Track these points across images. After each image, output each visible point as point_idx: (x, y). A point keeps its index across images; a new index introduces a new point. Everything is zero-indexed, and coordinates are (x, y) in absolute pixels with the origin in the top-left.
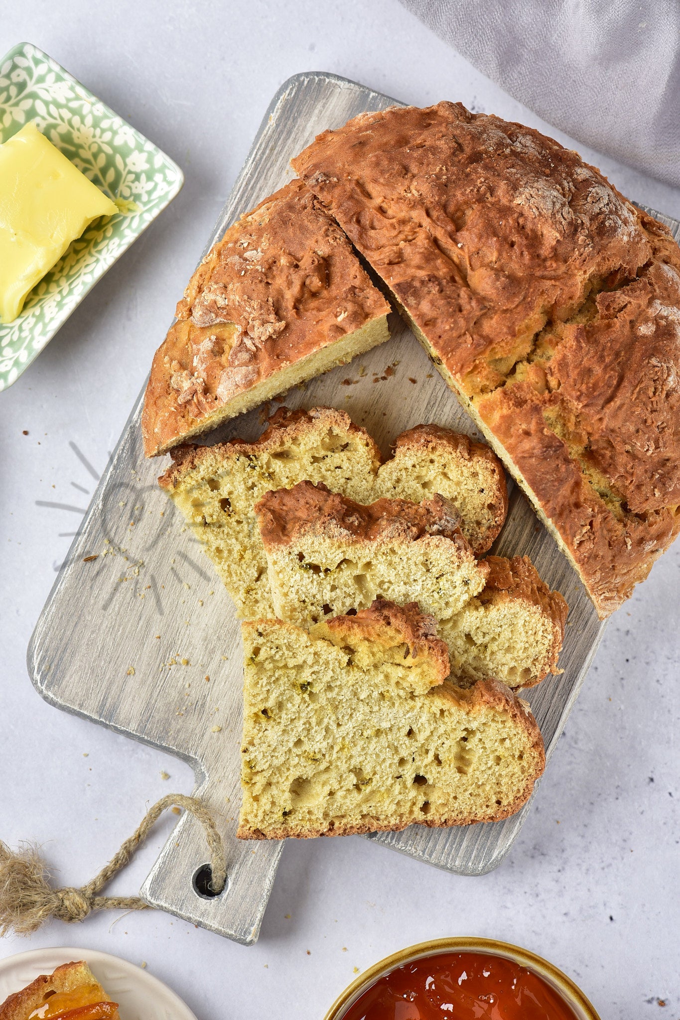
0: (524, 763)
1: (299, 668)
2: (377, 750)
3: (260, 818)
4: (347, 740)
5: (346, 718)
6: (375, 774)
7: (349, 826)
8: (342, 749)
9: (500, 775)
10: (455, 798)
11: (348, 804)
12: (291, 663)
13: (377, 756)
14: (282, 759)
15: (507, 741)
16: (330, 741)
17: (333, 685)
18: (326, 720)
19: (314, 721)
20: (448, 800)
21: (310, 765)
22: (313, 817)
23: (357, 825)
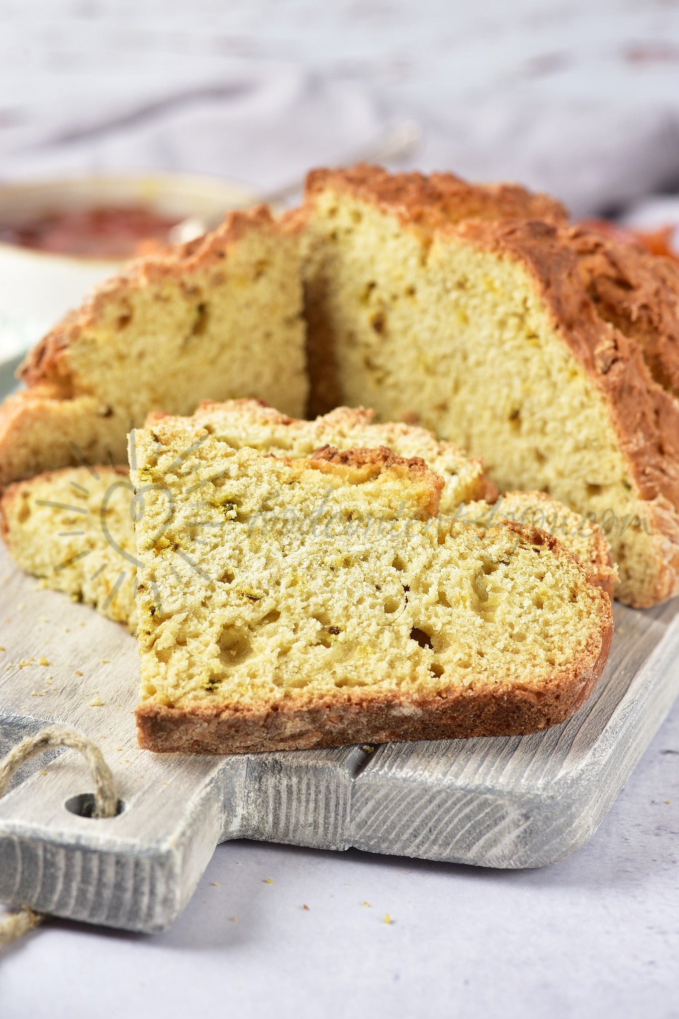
0: (580, 605)
1: (217, 481)
2: (348, 583)
3: (172, 680)
4: (300, 572)
5: (296, 543)
6: (348, 617)
7: (316, 692)
8: (293, 583)
9: (547, 623)
10: (481, 654)
11: (312, 661)
12: (206, 473)
13: (350, 593)
14: (201, 595)
15: (548, 576)
16: (274, 570)
17: (270, 503)
18: (265, 546)
19: (246, 545)
20: (470, 656)
21: (245, 603)
22: (257, 681)
23: (329, 691)
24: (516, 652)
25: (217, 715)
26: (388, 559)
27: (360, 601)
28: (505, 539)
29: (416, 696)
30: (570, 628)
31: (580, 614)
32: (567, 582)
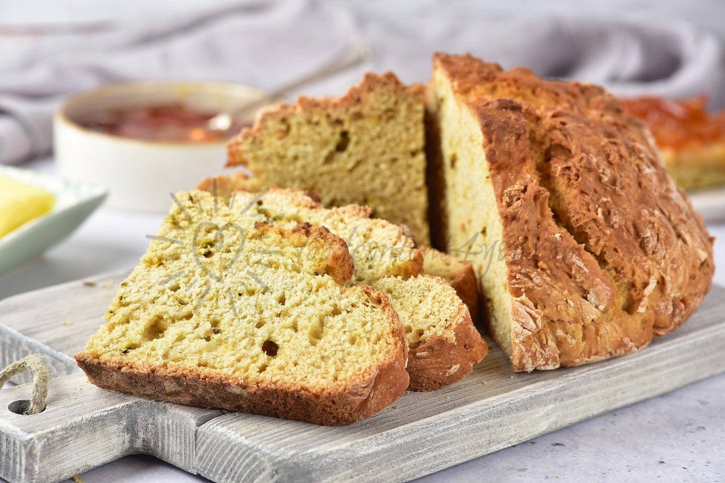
0: (377, 347)
2: (243, 305)
3: (106, 342)
4: (220, 293)
6: (230, 325)
7: (182, 366)
9: (349, 353)
10: (296, 364)
11: (193, 347)
13: (241, 311)
14: (154, 295)
15: (369, 324)
17: (231, 248)
20: (288, 363)
21: (175, 305)
22: (153, 353)
23: (190, 367)
24: (319, 367)
25: (120, 368)
26: (277, 294)
27: (244, 317)
28: (356, 296)
29: (241, 382)
30: (360, 360)
31: (373, 353)
32: (378, 330)
